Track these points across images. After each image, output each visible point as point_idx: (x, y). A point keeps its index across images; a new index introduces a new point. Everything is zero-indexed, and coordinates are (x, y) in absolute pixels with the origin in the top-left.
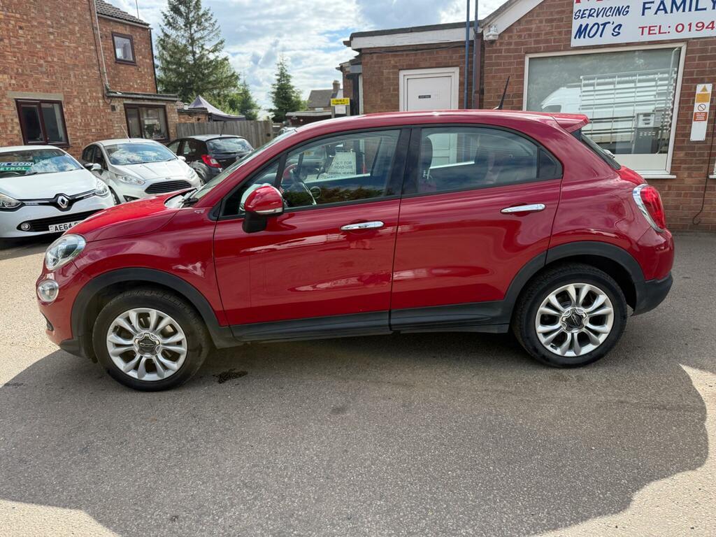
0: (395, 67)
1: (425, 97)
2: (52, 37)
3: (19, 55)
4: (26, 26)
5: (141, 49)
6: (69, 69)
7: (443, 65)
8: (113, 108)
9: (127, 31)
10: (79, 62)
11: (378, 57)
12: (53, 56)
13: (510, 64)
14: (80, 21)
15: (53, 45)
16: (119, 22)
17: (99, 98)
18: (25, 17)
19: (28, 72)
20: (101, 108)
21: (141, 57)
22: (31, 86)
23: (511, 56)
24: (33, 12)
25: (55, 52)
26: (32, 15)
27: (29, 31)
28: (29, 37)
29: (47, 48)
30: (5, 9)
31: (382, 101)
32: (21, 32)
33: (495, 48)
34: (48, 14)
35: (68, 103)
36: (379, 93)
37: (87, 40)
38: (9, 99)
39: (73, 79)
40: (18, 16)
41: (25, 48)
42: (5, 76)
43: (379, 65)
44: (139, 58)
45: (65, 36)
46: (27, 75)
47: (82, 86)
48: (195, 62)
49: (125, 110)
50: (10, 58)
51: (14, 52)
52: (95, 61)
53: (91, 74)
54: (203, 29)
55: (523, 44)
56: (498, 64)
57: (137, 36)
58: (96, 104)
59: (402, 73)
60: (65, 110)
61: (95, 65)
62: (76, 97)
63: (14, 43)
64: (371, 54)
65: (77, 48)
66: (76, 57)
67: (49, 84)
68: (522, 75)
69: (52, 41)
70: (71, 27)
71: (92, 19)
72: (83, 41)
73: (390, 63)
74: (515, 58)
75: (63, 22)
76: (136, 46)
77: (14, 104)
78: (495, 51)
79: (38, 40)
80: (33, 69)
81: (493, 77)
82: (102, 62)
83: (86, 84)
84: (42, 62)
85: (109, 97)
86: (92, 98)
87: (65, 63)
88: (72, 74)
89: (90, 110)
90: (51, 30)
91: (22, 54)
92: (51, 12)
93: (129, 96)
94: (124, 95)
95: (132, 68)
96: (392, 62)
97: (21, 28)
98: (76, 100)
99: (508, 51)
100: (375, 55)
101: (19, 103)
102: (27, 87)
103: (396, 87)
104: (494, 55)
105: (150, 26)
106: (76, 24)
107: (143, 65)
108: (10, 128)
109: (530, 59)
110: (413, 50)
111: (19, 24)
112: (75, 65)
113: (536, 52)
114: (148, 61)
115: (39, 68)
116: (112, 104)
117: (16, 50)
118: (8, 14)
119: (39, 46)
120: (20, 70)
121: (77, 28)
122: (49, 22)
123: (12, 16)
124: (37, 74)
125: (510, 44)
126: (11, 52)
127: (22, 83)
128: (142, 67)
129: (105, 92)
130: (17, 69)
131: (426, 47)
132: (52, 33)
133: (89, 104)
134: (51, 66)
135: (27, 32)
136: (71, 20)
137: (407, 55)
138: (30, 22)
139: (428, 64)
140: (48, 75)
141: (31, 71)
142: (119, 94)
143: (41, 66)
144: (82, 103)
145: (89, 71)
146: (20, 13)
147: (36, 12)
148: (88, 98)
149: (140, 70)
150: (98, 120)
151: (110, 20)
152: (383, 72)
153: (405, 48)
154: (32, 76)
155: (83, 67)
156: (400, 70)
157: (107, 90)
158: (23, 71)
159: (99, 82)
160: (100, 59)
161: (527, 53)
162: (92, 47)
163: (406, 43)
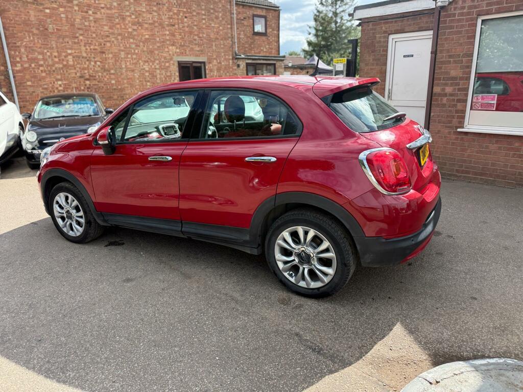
0: (385, 32)
1: (408, 56)
2: (204, 21)
3: (183, 34)
4: (189, 16)
5: (271, 25)
6: (212, 41)
7: (424, 29)
8: (238, 66)
9: (263, 13)
10: (220, 36)
11: (373, 25)
12: (203, 33)
13: (462, 26)
14: (223, 10)
15: (204, 26)
16: (259, 8)
17: (229, 59)
18: (189, 10)
19: (187, 45)
20: (231, 66)
21: (271, 30)
22: (188, 53)
23: (463, 19)
24: (194, 7)
25: (205, 31)
26: (194, 9)
27: (190, 19)
28: (190, 22)
29: (200, 29)
30: (178, 6)
31: (373, 60)
32: (185, 20)
33: (449, 13)
34: (203, 7)
35: (210, 63)
36: (372, 54)
37: (226, 22)
38: (174, 61)
39: (214, 48)
40: (185, 10)
41: (187, 29)
42: (174, 47)
43: (374, 31)
44: (269, 30)
45: (213, 20)
46: (186, 46)
47: (219, 52)
48: (336, 29)
49: (247, 67)
50: (178, 36)
51: (181, 32)
52: (230, 35)
53: (226, 44)
54: (345, 4)
55: (475, 7)
56: (452, 27)
57: (270, 16)
58: (228, 63)
59: (391, 37)
60: (207, 67)
61: (229, 37)
62: (215, 59)
63: (181, 27)
64: (368, 22)
65: (219, 27)
66: (218, 33)
67: (198, 51)
68: (474, 37)
69: (204, 24)
70: (216, 14)
71: (231, 8)
72: (224, 22)
73: (382, 29)
74: (467, 20)
75: (212, 11)
76: (268, 23)
77: (176, 64)
78: (449, 16)
79: (195, 24)
80: (191, 42)
81: (446, 39)
82: (235, 35)
83: (222, 50)
84: (196, 37)
85: (236, 59)
86: (225, 59)
87: (210, 37)
88: (214, 44)
89: (223, 67)
90: (204, 17)
91: (185, 33)
92: (205, 6)
93: (249, 57)
94: (246, 57)
95: (264, 38)
96: (384, 28)
97: (186, 17)
98: (215, 61)
99: (462, 14)
100: (371, 23)
101: (179, 63)
102: (185, 53)
103: (385, 48)
104: (448, 19)
105: (280, 8)
106: (221, 12)
107: (271, 35)
108: (173, 79)
109: (483, 21)
110: (401, 17)
111: (185, 15)
112: (217, 39)
113: (488, 14)
114: (275, 32)
115: (194, 42)
116: (238, 63)
117: (181, 31)
118: (180, 9)
119: (195, 28)
120: (182, 43)
121: (220, 15)
122: (203, 12)
123: (182, 11)
124: (192, 45)
125: (463, 8)
126: (178, 32)
127: (183, 51)
128: (271, 37)
129: (234, 55)
130: (181, 43)
131: (411, 14)
132: (204, 19)
133: (223, 63)
134: (201, 40)
135: (189, 20)
136: (217, 9)
137: (396, 22)
138: (191, 13)
139: (412, 28)
140: (199, 45)
141: (189, 44)
142: (243, 56)
143: (195, 40)
144: (218, 63)
145: (225, 42)
146: (186, 8)
147: (196, 6)
148: (223, 59)
149: (269, 38)
150: (228, 74)
151: (252, 7)
152: (376, 37)
153: (395, 16)
154: (189, 46)
155: (222, 39)
156: (389, 34)
157: (236, 53)
158: (184, 43)
159: (231, 49)
160: (233, 34)
161: (479, 15)
162: (229, 26)
163: (395, 12)
